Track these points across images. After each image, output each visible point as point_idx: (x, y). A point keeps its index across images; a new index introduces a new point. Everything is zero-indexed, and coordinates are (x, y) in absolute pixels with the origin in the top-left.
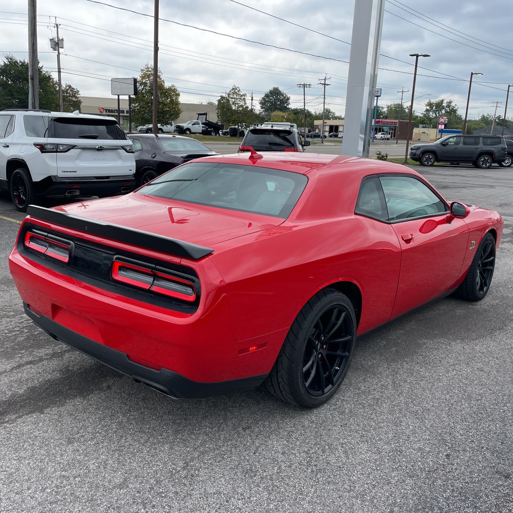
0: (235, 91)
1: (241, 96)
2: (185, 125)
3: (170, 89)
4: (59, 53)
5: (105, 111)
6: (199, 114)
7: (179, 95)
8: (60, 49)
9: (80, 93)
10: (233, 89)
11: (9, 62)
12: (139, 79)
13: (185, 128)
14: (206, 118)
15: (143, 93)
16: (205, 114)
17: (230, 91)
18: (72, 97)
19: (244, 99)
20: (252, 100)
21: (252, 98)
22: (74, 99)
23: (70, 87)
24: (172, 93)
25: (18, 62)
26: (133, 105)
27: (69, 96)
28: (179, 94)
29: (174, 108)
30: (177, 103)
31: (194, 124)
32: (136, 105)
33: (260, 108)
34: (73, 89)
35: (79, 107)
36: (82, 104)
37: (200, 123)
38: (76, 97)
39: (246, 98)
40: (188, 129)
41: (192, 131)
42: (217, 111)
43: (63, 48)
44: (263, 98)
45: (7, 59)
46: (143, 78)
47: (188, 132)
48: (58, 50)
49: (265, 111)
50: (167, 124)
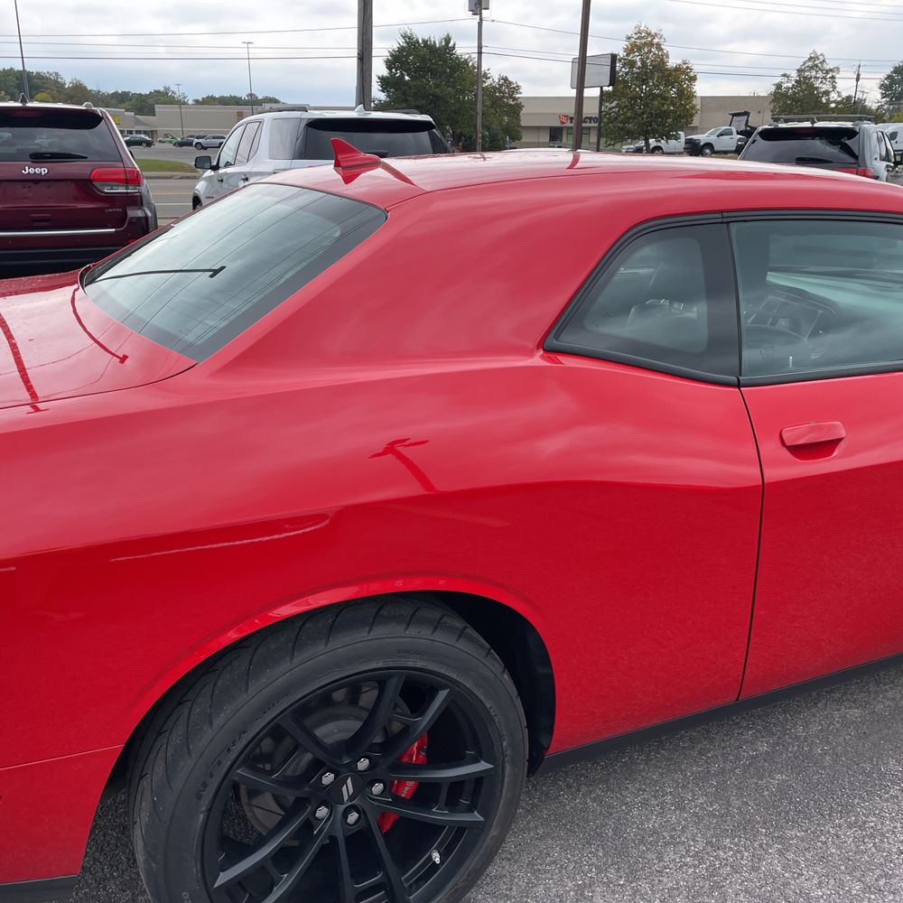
0: (815, 63)
1: (827, 72)
2: (702, 138)
3: (677, 69)
4: (481, 19)
5: (569, 121)
6: (734, 115)
7: (694, 79)
8: (483, 11)
9: (521, 90)
10: (811, 58)
11: (406, 42)
12: (622, 54)
13: (702, 144)
14: (747, 121)
15: (627, 82)
16: (746, 114)
17: (804, 63)
18: (507, 98)
19: (833, 77)
20: (858, 79)
21: (858, 75)
22: (511, 102)
23: (506, 79)
24: (680, 77)
25: (421, 41)
26: (607, 104)
27: (503, 97)
28: (695, 76)
29: (684, 106)
30: (691, 96)
31: (721, 135)
32: (613, 105)
33: (879, 96)
34: (510, 83)
35: (518, 114)
36: (524, 111)
37: (734, 132)
38: (515, 99)
39: (837, 76)
40: (709, 145)
41: (716, 148)
42: (771, 107)
43: (488, 9)
44: (889, 77)
45: (404, 37)
46: (629, 51)
47: (708, 151)
48: (481, 14)
49: (890, 103)
50: (669, 137)
